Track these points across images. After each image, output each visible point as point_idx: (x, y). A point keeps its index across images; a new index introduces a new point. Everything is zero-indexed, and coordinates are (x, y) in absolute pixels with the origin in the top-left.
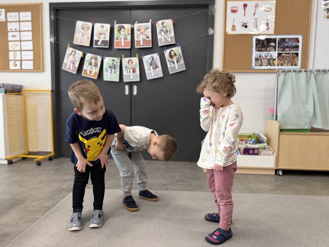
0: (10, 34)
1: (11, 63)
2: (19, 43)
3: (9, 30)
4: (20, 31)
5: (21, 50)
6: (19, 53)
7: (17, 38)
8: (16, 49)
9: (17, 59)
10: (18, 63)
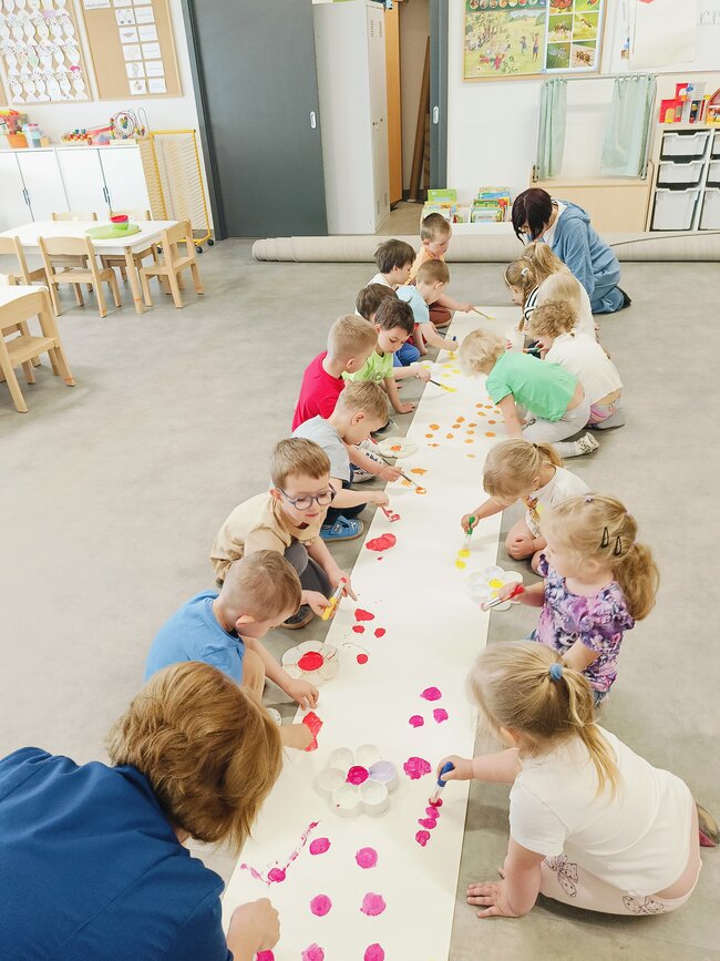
0: (122, 31)
1: (132, 84)
2: (138, 47)
3: (119, 24)
4: (137, 25)
5: (143, 60)
6: (140, 65)
7: (134, 38)
8: (135, 59)
9: (139, 76)
10: (142, 83)
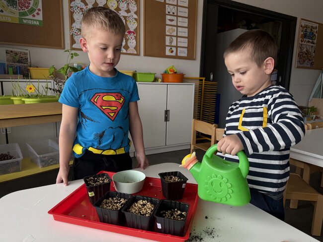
0: (168, 17)
1: (168, 49)
2: (175, 28)
3: (167, 13)
4: (177, 16)
5: (177, 36)
6: (175, 39)
7: (174, 23)
8: (173, 34)
9: (173, 45)
10: (174, 49)
